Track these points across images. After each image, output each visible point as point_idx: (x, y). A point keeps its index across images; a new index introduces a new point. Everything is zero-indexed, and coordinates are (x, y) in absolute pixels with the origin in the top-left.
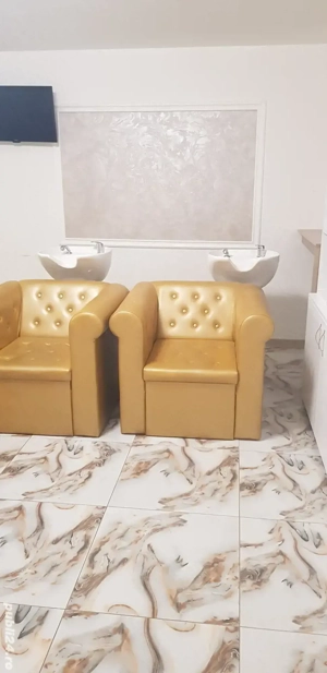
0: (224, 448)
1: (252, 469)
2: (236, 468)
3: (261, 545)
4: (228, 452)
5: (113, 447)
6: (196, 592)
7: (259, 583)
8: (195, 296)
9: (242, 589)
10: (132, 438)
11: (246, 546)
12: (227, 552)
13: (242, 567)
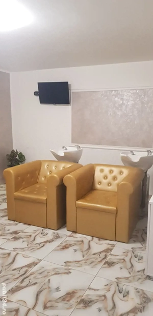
0: (108, 244)
1: (115, 256)
2: (108, 254)
3: (98, 290)
4: (109, 246)
5: (60, 236)
6: (56, 303)
7: (86, 307)
8: (111, 172)
9: (77, 307)
10: (70, 233)
11: (91, 289)
12: (81, 290)
13: (83, 298)
